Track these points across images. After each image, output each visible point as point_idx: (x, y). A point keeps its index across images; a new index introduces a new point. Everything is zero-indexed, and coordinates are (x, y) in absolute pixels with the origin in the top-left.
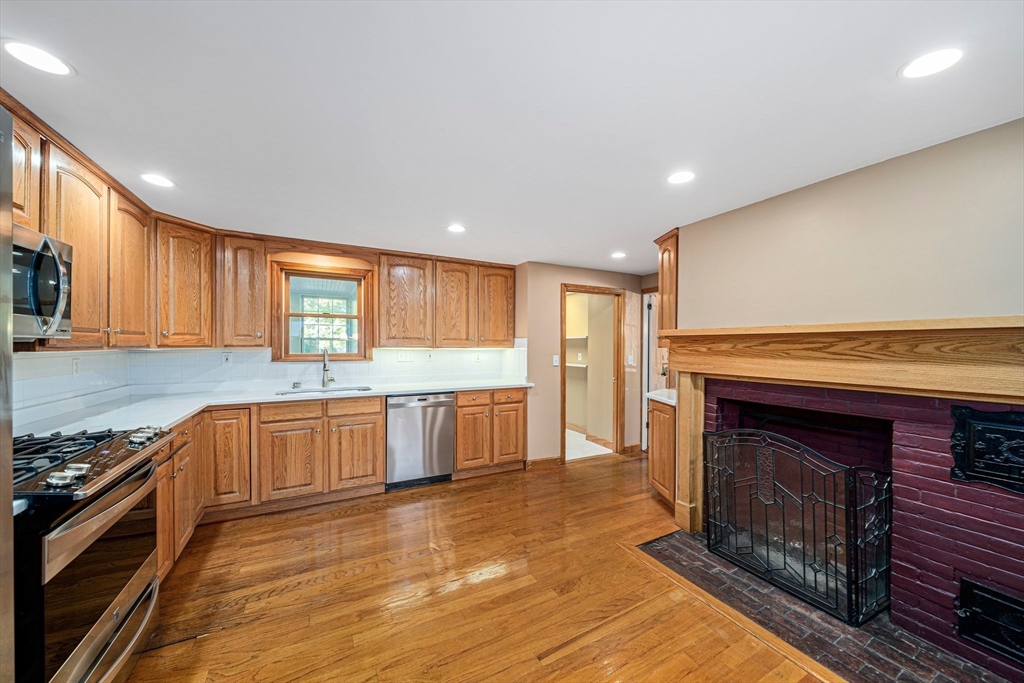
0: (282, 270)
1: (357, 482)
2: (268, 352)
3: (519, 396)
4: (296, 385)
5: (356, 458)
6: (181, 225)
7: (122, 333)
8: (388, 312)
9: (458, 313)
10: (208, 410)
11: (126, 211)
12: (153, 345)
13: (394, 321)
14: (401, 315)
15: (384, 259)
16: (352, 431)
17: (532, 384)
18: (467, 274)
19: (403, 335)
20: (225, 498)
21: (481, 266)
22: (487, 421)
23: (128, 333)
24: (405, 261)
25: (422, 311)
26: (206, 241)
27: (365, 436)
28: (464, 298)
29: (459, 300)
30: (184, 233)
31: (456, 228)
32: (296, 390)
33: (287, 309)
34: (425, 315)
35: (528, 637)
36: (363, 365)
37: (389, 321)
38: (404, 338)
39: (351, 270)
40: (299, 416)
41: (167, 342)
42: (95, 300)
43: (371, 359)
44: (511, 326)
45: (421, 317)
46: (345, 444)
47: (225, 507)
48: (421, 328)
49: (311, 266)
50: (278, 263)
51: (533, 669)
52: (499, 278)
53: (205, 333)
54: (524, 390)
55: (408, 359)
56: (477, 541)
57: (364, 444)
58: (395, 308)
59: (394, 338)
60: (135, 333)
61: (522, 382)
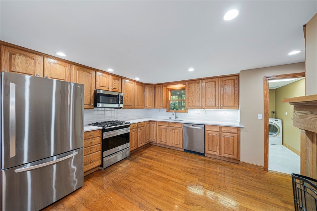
0: (169, 90)
1: (176, 146)
2: (166, 110)
3: (236, 131)
4: (170, 118)
5: (176, 139)
6: (149, 85)
7: (137, 106)
8: (188, 98)
9: (211, 97)
10: (150, 121)
11: (138, 85)
12: (145, 108)
13: (190, 101)
14: (192, 99)
15: (187, 83)
16: (175, 131)
17: (243, 126)
18: (215, 82)
19: (192, 105)
20: (153, 140)
21: (221, 77)
22: (218, 138)
23: (139, 106)
24: (193, 82)
25: (198, 97)
26: (154, 87)
27: (178, 133)
28: (214, 91)
29: (212, 92)
30: (150, 86)
31: (191, 70)
32: (170, 119)
33: (170, 99)
34: (199, 98)
35: (161, 203)
36: (186, 114)
37: (188, 101)
38: (193, 106)
39: (182, 87)
40: (164, 125)
41: (147, 107)
42: (131, 101)
43: (187, 112)
44: (237, 100)
45: (198, 99)
46: (173, 134)
47: (153, 142)
48: (198, 103)
49: (175, 88)
50: (168, 88)
51: (152, 209)
52: (230, 81)
53: (153, 106)
54: (239, 129)
55: (198, 113)
56: (186, 174)
57: (178, 136)
58: (190, 97)
59: (190, 106)
60: (140, 106)
61: (237, 124)
